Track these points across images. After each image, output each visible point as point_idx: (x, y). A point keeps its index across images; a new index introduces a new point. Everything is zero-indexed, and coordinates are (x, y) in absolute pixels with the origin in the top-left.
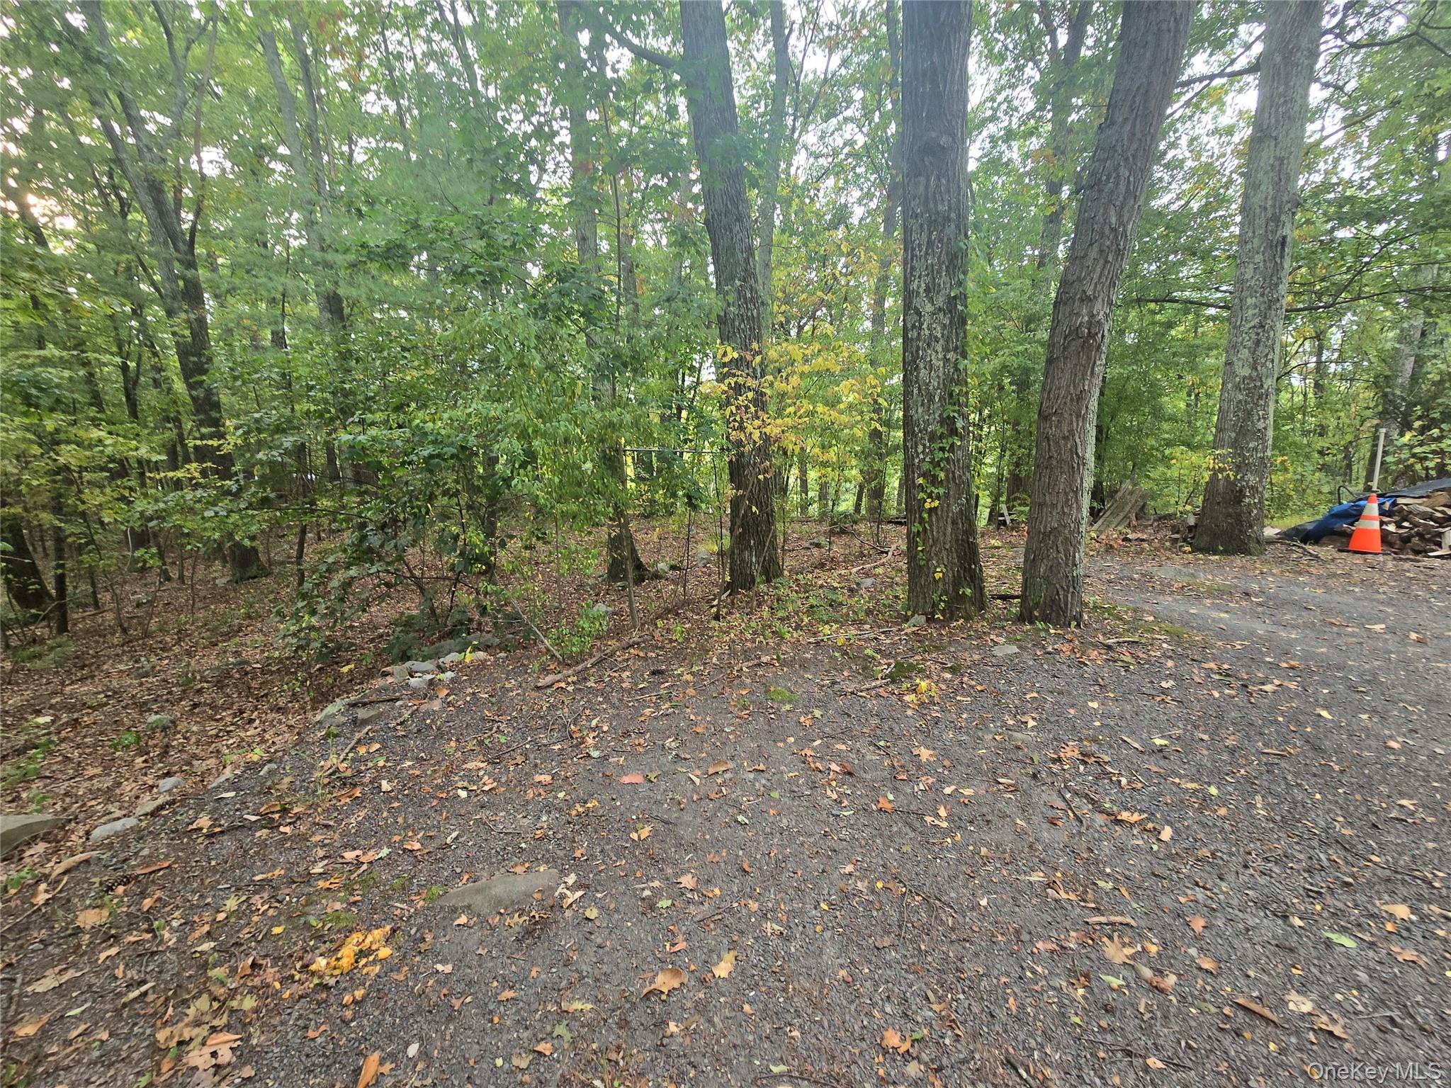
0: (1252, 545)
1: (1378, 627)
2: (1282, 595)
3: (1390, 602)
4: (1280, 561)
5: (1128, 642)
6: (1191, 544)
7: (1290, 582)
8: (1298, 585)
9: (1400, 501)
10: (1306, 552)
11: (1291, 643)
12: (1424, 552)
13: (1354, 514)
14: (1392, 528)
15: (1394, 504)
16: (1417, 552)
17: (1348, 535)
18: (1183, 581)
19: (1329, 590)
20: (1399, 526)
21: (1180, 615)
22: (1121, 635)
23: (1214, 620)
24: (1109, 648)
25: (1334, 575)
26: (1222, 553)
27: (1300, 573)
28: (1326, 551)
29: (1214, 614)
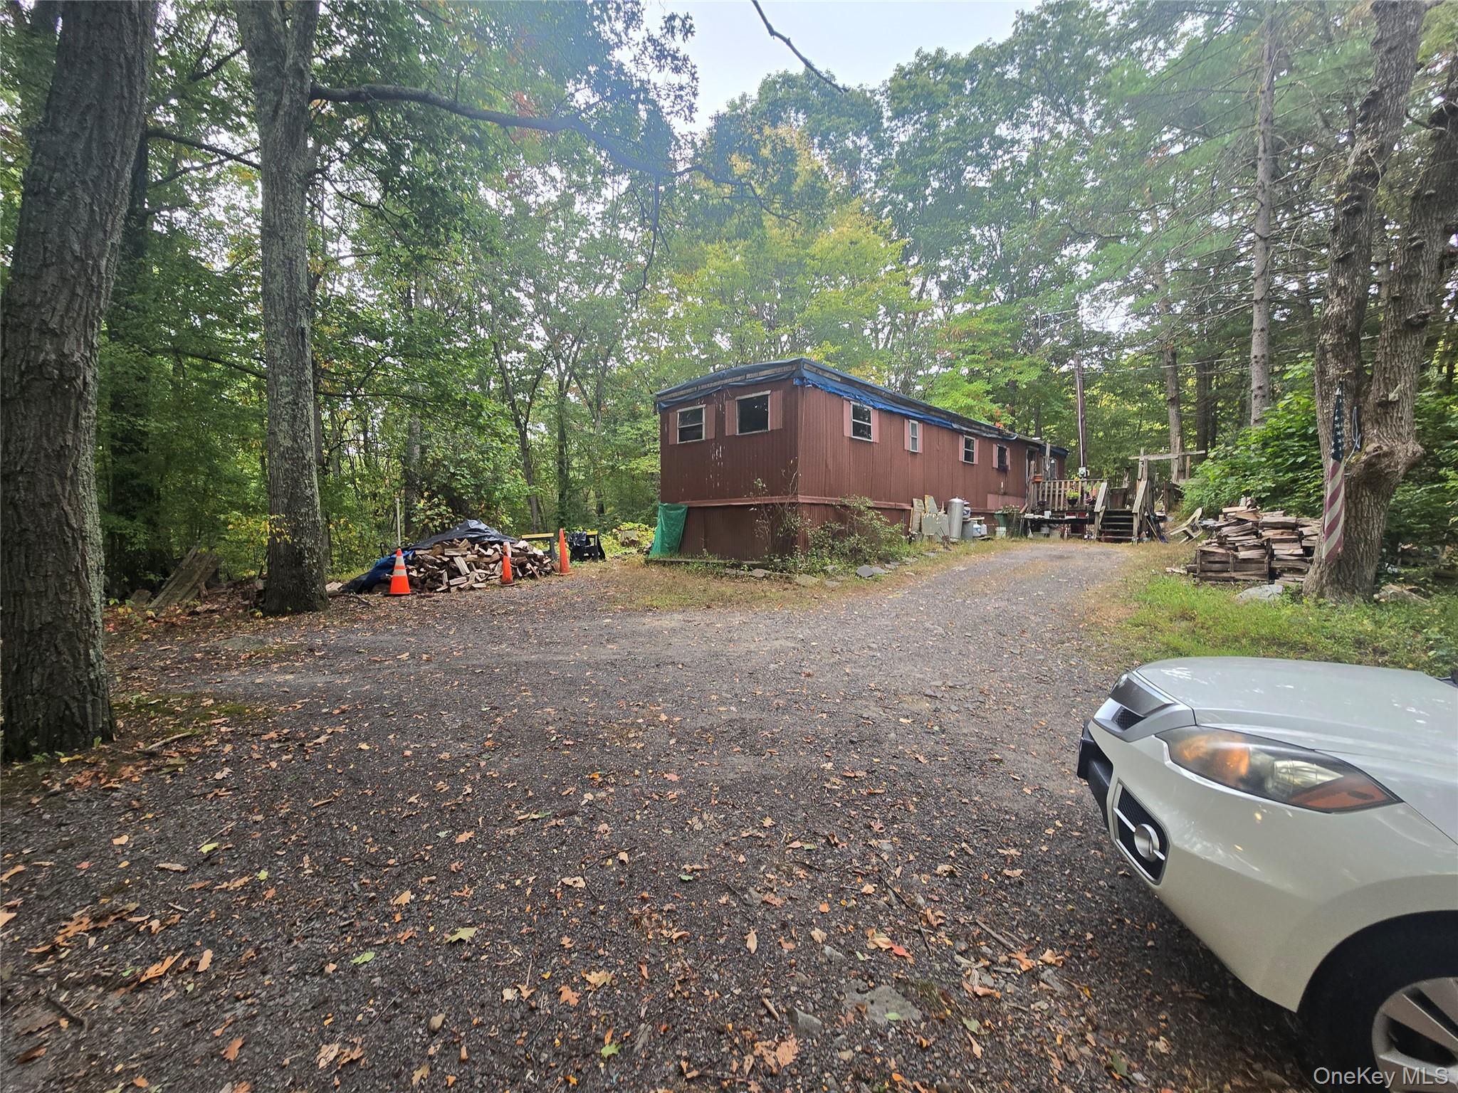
0: (318, 601)
1: (405, 656)
2: (341, 644)
3: (413, 634)
4: (341, 613)
5: (178, 739)
6: (262, 610)
7: (348, 631)
8: (353, 632)
9: (418, 552)
10: (361, 601)
11: (344, 688)
12: (432, 589)
13: (390, 566)
14: (414, 573)
15: (414, 555)
16: (430, 590)
17: (388, 582)
18: (251, 650)
19: (375, 632)
20: (419, 572)
21: (246, 689)
22: (170, 733)
23: (279, 685)
24: (152, 755)
25: (378, 618)
26: (292, 613)
27: (355, 621)
28: (373, 598)
29: (280, 678)
